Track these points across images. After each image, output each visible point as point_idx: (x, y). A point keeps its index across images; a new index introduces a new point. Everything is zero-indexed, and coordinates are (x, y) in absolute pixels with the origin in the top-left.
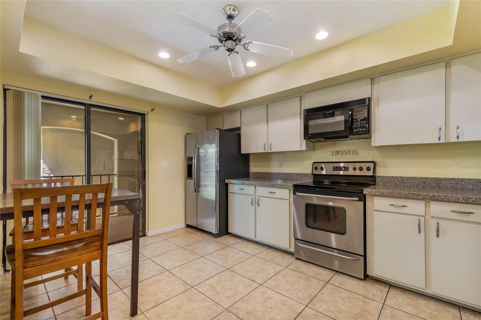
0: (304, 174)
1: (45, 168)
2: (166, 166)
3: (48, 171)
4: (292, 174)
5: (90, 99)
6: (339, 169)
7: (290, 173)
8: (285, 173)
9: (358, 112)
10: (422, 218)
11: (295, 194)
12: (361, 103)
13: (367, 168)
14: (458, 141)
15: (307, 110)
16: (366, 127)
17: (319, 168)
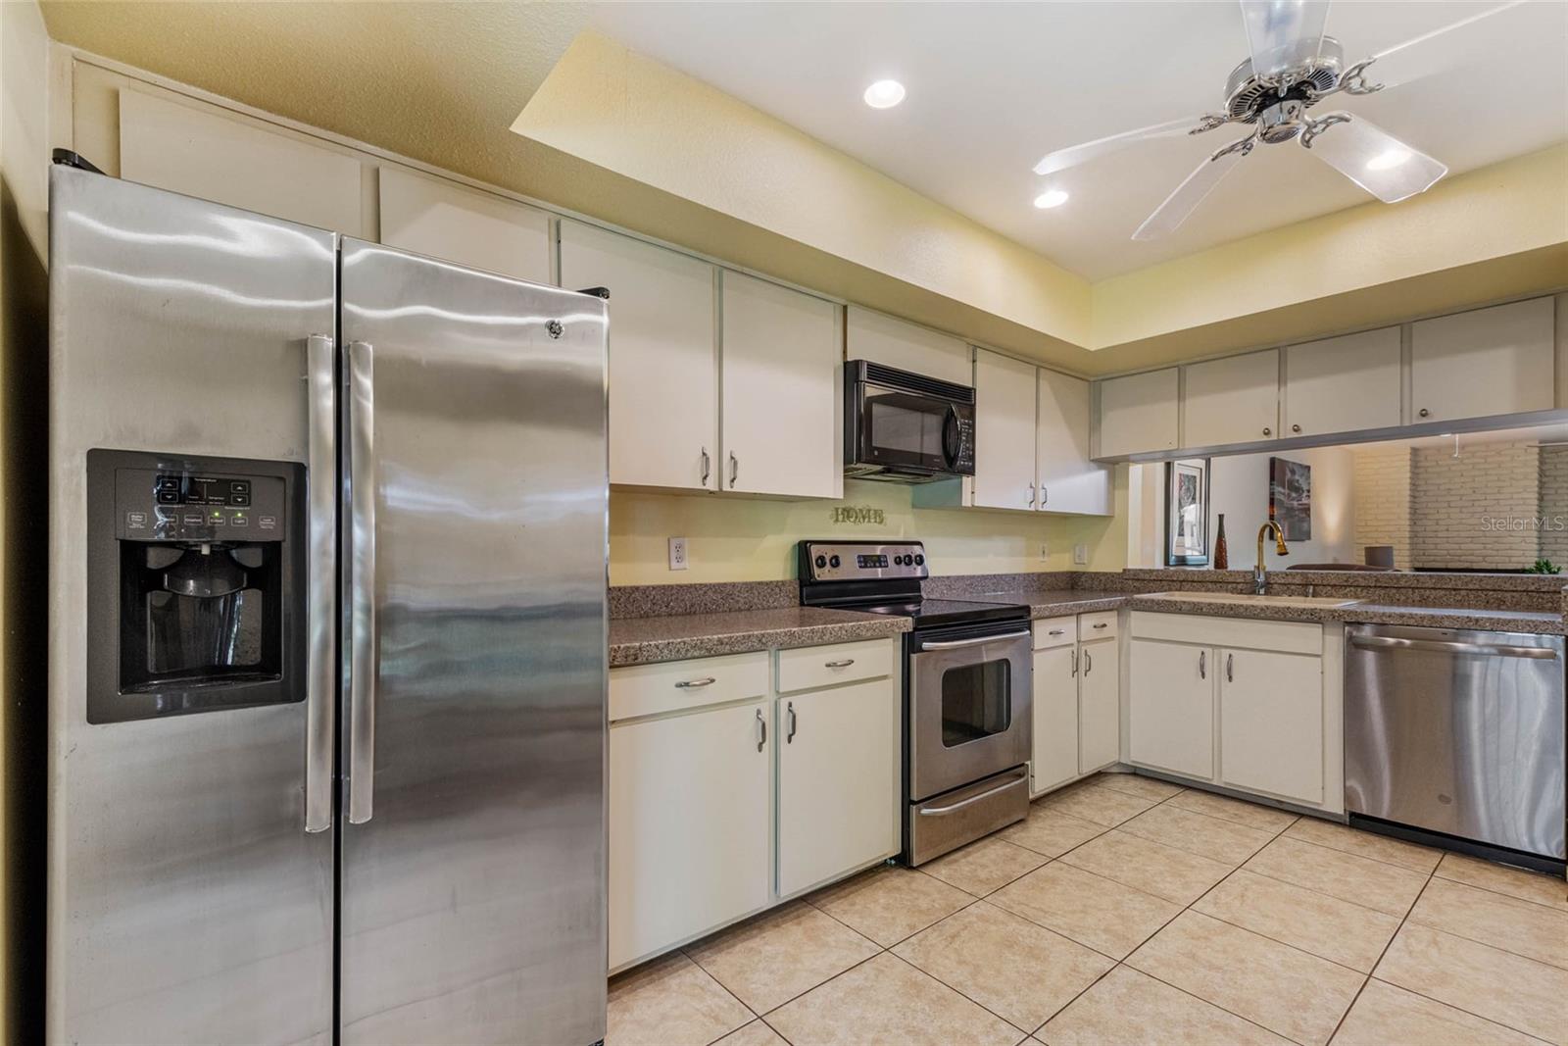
0: (771, 582)
4: (734, 585)
6: (878, 561)
7: (725, 585)
8: (706, 585)
9: (963, 417)
10: (1075, 649)
11: (921, 650)
12: (964, 396)
13: (916, 556)
14: (1044, 509)
15: (871, 366)
16: (972, 458)
17: (828, 561)
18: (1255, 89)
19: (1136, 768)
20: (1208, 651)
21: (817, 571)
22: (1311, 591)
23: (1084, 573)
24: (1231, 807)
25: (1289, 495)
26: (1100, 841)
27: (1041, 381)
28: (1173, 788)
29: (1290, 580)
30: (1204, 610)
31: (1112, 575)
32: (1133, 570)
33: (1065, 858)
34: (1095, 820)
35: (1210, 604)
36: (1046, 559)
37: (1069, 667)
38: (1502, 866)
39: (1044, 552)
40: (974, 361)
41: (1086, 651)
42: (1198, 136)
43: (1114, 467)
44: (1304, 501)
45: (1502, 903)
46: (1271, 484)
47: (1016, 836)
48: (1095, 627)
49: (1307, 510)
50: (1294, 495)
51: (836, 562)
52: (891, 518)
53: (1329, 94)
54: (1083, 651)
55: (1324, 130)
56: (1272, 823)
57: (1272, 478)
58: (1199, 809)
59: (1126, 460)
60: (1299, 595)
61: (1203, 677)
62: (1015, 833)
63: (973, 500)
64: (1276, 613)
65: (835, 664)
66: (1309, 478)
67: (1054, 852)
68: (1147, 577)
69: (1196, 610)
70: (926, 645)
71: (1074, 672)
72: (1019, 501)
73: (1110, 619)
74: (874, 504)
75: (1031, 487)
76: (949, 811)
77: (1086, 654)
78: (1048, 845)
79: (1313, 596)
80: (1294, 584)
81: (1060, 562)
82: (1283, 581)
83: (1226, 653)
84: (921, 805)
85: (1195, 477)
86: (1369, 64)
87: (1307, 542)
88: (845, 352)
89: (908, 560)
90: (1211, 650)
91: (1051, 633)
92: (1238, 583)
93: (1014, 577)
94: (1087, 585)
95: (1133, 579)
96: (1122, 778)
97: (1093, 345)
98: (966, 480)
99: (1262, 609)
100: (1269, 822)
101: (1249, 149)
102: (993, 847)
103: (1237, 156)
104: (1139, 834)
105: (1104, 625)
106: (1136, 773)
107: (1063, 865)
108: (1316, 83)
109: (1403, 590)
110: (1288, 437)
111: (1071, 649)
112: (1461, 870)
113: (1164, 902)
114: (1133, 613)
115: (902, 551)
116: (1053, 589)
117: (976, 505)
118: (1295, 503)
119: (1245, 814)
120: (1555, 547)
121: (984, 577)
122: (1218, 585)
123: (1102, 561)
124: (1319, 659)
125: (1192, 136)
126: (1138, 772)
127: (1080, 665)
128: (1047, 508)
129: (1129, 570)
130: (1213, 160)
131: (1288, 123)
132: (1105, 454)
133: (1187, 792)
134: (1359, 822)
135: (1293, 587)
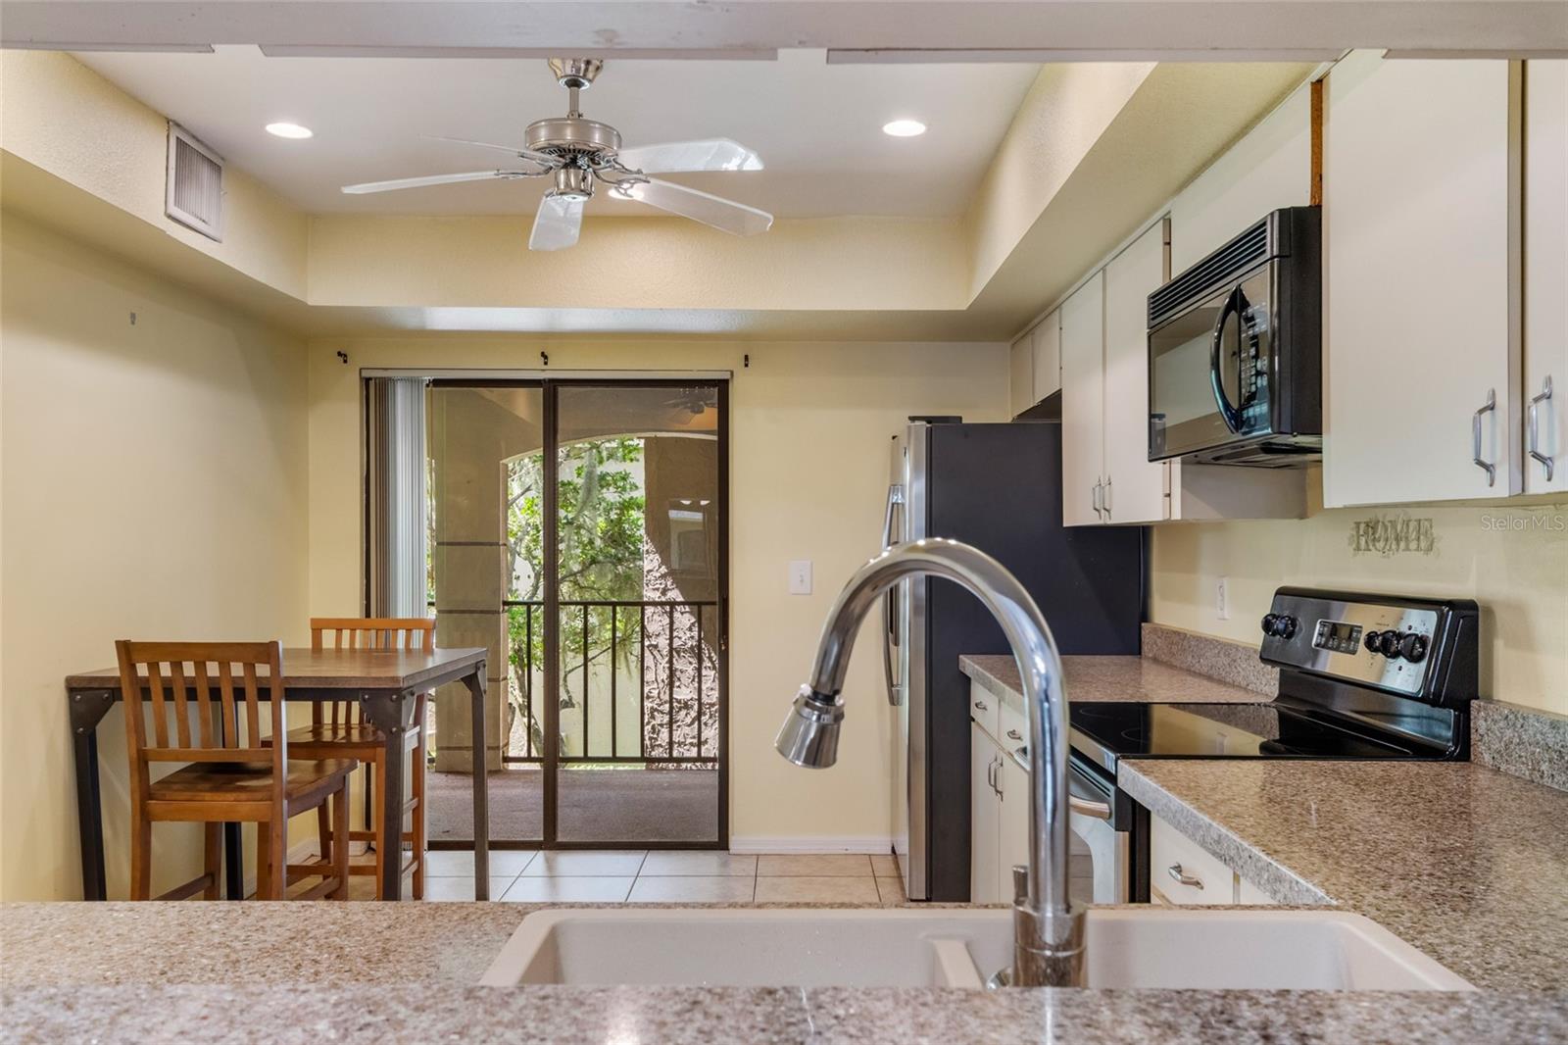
1: (651, 571)
2: (802, 581)
3: (658, 582)
5: (546, 363)
12: (1257, 245)
15: (1154, 296)
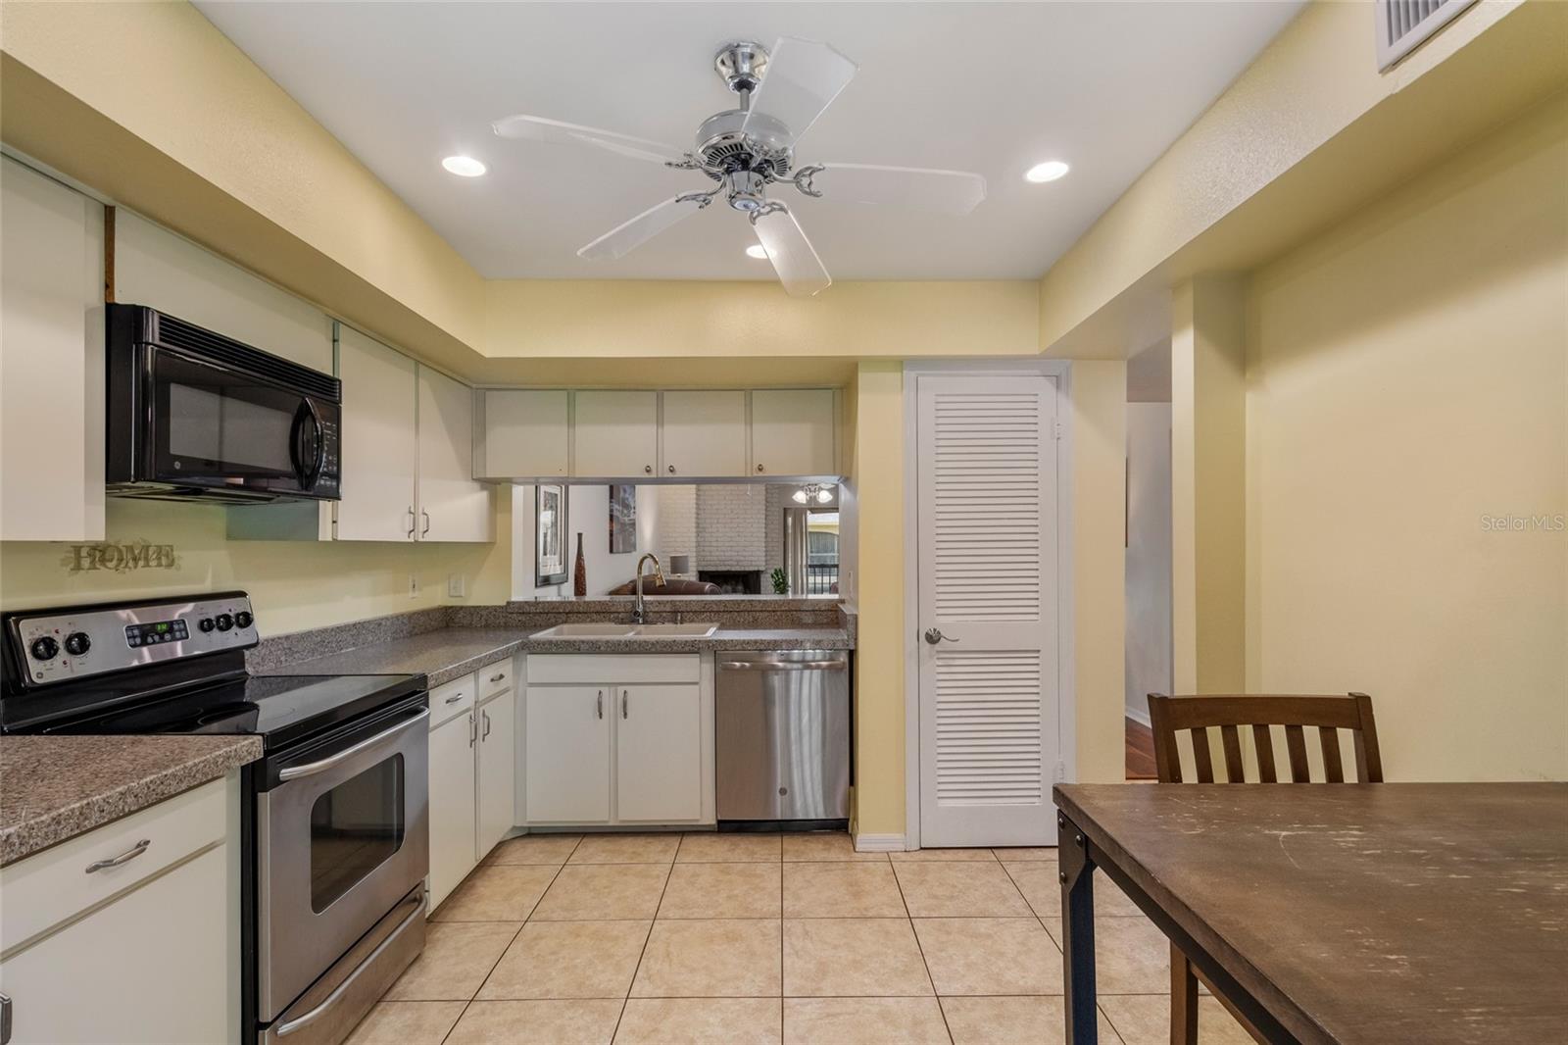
6: (170, 631)
9: (323, 418)
10: (472, 712)
11: (278, 782)
12: (326, 388)
13: (238, 615)
14: (424, 540)
15: (166, 321)
16: (337, 477)
17: (61, 645)
18: (731, 146)
19: (529, 828)
20: (605, 690)
21: (35, 667)
22: (679, 618)
23: (462, 608)
24: (628, 845)
25: (623, 512)
26: (517, 947)
27: (420, 379)
28: (571, 840)
29: (662, 608)
30: (602, 648)
31: (495, 608)
32: (517, 602)
33: (485, 993)
34: (504, 919)
35: (607, 642)
36: (416, 594)
37: (467, 736)
38: (815, 834)
39: (414, 587)
40: (334, 341)
41: (484, 711)
42: (673, 169)
43: (496, 489)
44: (632, 517)
45: (827, 870)
46: (611, 502)
47: (412, 987)
48: (492, 680)
49: (633, 525)
50: (625, 512)
51: (80, 644)
52: (187, 558)
53: (782, 181)
54: (481, 712)
55: (768, 213)
56: (665, 852)
57: (611, 497)
58: (601, 858)
59: (510, 481)
60: (669, 621)
61: (601, 717)
62: (411, 982)
63: (335, 531)
64: (665, 647)
65: (108, 864)
66: (634, 496)
67: (466, 990)
68: (533, 609)
69: (595, 649)
70: (286, 773)
71: (472, 741)
72: (392, 529)
73: (506, 667)
74: (155, 537)
75: (410, 513)
76: (325, 1009)
77: (484, 715)
78: (459, 981)
79: (681, 623)
80: (666, 612)
81: (434, 596)
82: (656, 609)
83: (621, 690)
84: (277, 1022)
85: (556, 495)
86: (820, 170)
87: (634, 553)
88: (109, 286)
89: (225, 623)
90: (607, 688)
91: (448, 702)
92: (619, 613)
93: (378, 623)
94: (465, 622)
95: (517, 613)
96: (518, 844)
97: (489, 350)
98: (325, 506)
99: (653, 644)
100: (661, 851)
101: (707, 204)
102: (385, 1020)
103: (695, 204)
104: (555, 916)
105: (501, 677)
106: (532, 834)
107: (484, 1004)
108: (775, 165)
109: (742, 614)
110: (665, 476)
111: (469, 713)
112: (796, 848)
113: (605, 1003)
114: (530, 657)
115: (213, 610)
116: (426, 632)
117: (340, 538)
118: (626, 519)
119: (641, 850)
120: (773, 553)
121: (340, 629)
122: (602, 615)
123: (481, 593)
124: (697, 687)
125: (668, 167)
126: (533, 831)
127: (479, 730)
128: (429, 538)
129: (514, 603)
130: (677, 201)
131: (753, 195)
132: (490, 474)
133: (585, 840)
134: (727, 828)
135: (664, 614)
